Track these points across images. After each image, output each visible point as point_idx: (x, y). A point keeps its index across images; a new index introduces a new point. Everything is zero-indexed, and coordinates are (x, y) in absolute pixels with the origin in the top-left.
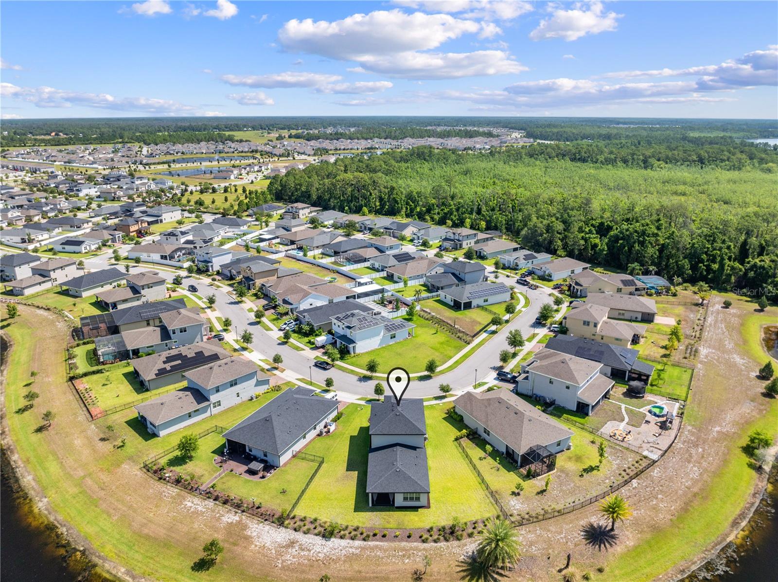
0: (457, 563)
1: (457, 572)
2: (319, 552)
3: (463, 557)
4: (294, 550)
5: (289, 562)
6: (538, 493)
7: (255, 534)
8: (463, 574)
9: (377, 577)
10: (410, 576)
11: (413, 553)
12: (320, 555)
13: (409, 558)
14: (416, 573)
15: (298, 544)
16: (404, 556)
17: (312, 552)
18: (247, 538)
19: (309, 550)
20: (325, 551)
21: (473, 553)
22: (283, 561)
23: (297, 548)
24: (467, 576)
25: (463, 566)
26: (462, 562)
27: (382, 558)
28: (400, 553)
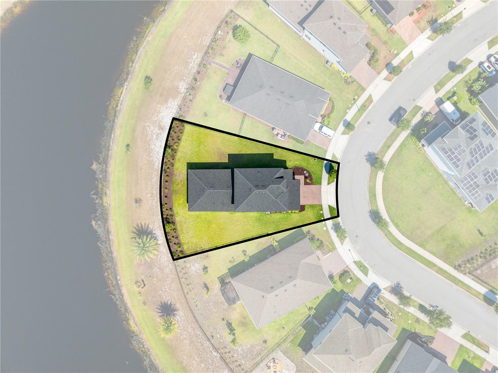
0: (147, 224)
1: (141, 223)
2: (155, 145)
3: (152, 227)
4: (157, 130)
5: (148, 129)
6: (205, 284)
7: (169, 105)
8: (140, 225)
9: (138, 179)
10: (139, 197)
11: (154, 199)
12: (153, 146)
13: (151, 196)
14: (140, 200)
15: (161, 132)
16: (153, 194)
17: (155, 141)
18: (166, 101)
19: (157, 139)
20: (156, 148)
21: (154, 234)
22: (149, 126)
23: (159, 132)
24: (139, 228)
25: (145, 226)
26: (148, 226)
27: (151, 182)
28: (154, 192)
